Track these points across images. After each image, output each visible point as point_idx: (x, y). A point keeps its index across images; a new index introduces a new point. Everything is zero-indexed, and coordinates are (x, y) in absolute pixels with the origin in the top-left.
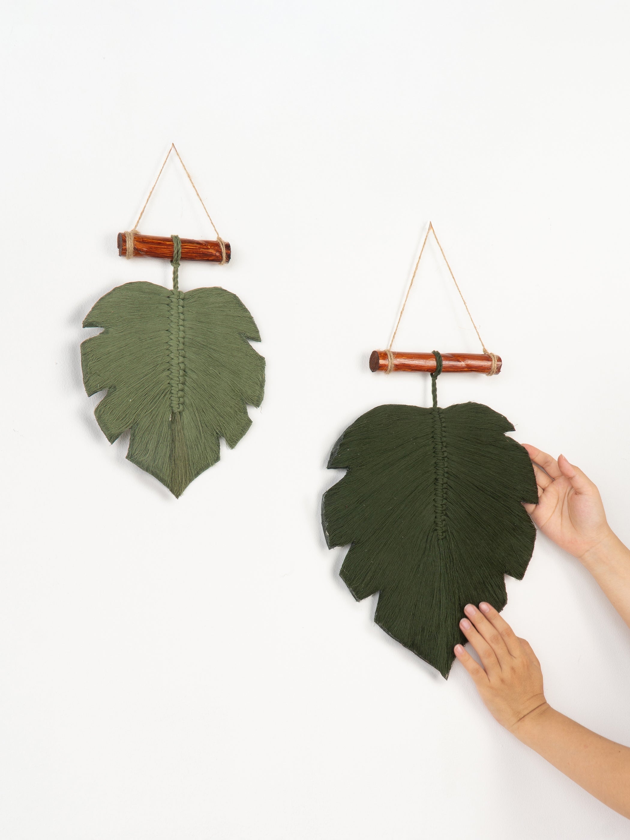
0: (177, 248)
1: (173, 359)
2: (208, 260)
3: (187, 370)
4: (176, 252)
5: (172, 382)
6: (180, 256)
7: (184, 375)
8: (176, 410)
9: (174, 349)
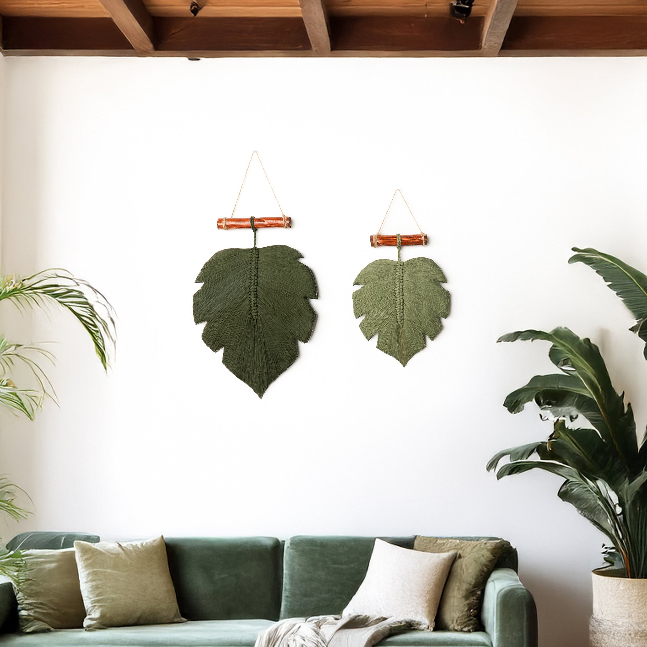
0: (398, 240)
1: (397, 297)
2: (415, 245)
3: (405, 302)
4: (398, 242)
5: (397, 309)
6: (400, 244)
7: (403, 305)
8: (400, 323)
9: (397, 292)
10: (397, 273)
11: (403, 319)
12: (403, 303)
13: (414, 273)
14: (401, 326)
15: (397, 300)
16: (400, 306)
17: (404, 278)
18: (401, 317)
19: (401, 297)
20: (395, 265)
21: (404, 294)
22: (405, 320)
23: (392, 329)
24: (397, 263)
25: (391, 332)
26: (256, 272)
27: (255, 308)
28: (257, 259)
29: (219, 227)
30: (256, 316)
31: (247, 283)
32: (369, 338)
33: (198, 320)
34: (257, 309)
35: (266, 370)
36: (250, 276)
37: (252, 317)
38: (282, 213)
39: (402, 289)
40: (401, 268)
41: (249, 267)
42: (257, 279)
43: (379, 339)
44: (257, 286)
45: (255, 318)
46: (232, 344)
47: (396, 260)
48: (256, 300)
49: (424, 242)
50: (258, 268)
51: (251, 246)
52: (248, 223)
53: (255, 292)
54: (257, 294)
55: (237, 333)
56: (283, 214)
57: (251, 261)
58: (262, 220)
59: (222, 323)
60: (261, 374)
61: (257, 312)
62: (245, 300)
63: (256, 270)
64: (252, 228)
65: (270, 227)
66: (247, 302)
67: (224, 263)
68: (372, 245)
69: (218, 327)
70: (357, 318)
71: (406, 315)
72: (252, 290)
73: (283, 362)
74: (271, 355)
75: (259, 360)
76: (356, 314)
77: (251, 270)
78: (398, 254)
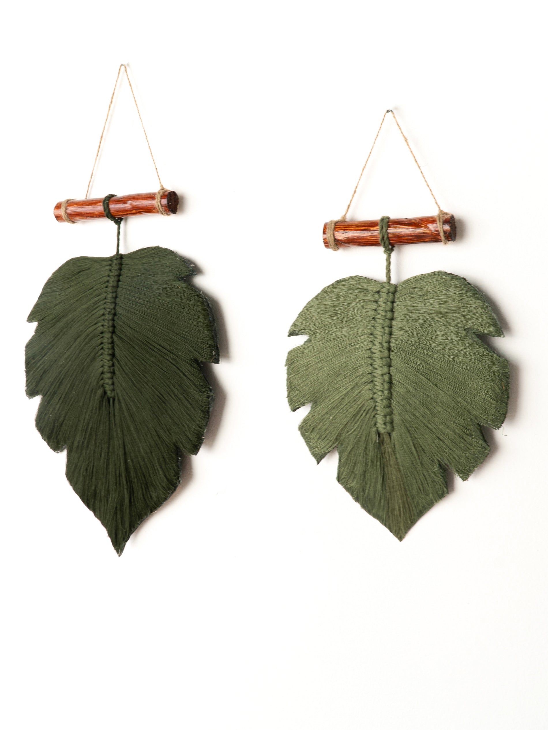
1: (376, 369)
2: (424, 242)
3: (394, 381)
5: (375, 396)
6: (391, 243)
8: (383, 431)
9: (377, 357)
10: (381, 311)
11: (392, 422)
12: (390, 382)
13: (418, 309)
14: (386, 437)
15: (376, 375)
16: (382, 391)
17: (394, 323)
18: (385, 416)
19: (386, 370)
20: (378, 292)
21: (394, 362)
22: (394, 424)
23: (367, 442)
24: (382, 285)
25: (366, 449)
26: (113, 305)
27: (109, 375)
28: (116, 279)
29: (58, 218)
30: (111, 391)
31: (97, 325)
32: (319, 458)
33: (31, 393)
34: (112, 378)
35: (127, 500)
36: (102, 312)
37: (105, 393)
38: (159, 185)
39: (389, 350)
40: (390, 299)
41: (104, 295)
42: (113, 320)
43: (340, 461)
44: (113, 332)
45: (110, 396)
46: (76, 443)
47: (383, 278)
48: (112, 360)
49: (442, 234)
50: (116, 297)
51: (110, 253)
52: (100, 208)
53: (110, 346)
54: (113, 349)
55: (83, 421)
56: (162, 186)
57: (108, 282)
58: (124, 199)
59: (60, 402)
60: (119, 507)
61: (113, 384)
62: (94, 359)
63: (112, 300)
64: (108, 217)
65: (137, 213)
66: (98, 363)
67: (67, 286)
68: (326, 244)
69: (54, 409)
70: (294, 411)
71: (397, 414)
72: (105, 340)
73: (155, 488)
74: (136, 471)
75: (116, 480)
76: (291, 401)
77: (106, 301)
78: (385, 264)
